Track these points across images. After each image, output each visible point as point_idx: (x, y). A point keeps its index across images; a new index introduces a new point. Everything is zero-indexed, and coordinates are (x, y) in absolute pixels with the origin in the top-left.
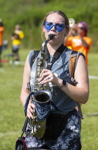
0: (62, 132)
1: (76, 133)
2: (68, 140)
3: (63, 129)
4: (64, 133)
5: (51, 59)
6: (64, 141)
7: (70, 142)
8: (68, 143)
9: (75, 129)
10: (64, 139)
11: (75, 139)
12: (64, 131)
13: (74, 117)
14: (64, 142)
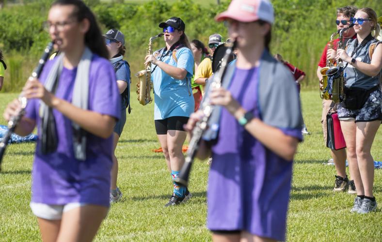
0: (365, 103)
1: (377, 104)
2: (370, 109)
3: (366, 101)
4: (367, 105)
5: (359, 46)
6: (367, 110)
7: (372, 111)
8: (370, 112)
9: (376, 101)
10: (367, 108)
11: (376, 108)
12: (367, 103)
13: (375, 92)
14: (367, 112)
